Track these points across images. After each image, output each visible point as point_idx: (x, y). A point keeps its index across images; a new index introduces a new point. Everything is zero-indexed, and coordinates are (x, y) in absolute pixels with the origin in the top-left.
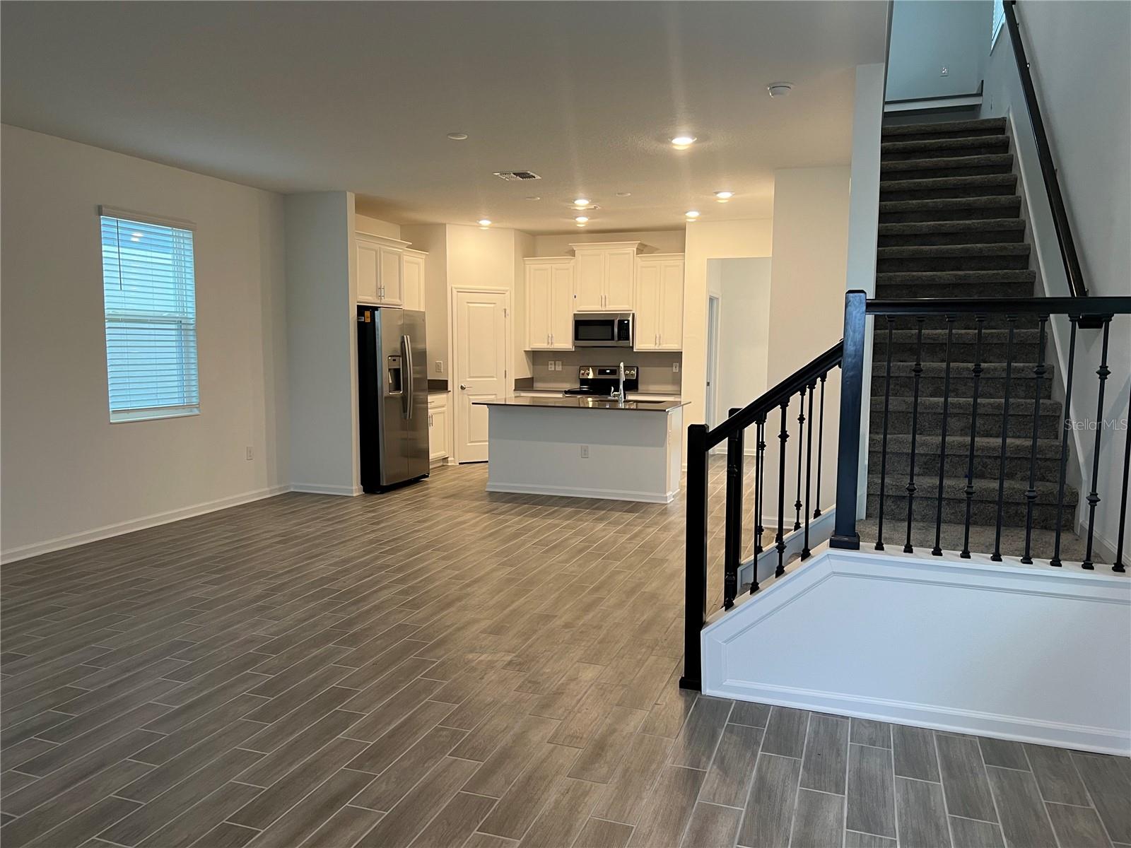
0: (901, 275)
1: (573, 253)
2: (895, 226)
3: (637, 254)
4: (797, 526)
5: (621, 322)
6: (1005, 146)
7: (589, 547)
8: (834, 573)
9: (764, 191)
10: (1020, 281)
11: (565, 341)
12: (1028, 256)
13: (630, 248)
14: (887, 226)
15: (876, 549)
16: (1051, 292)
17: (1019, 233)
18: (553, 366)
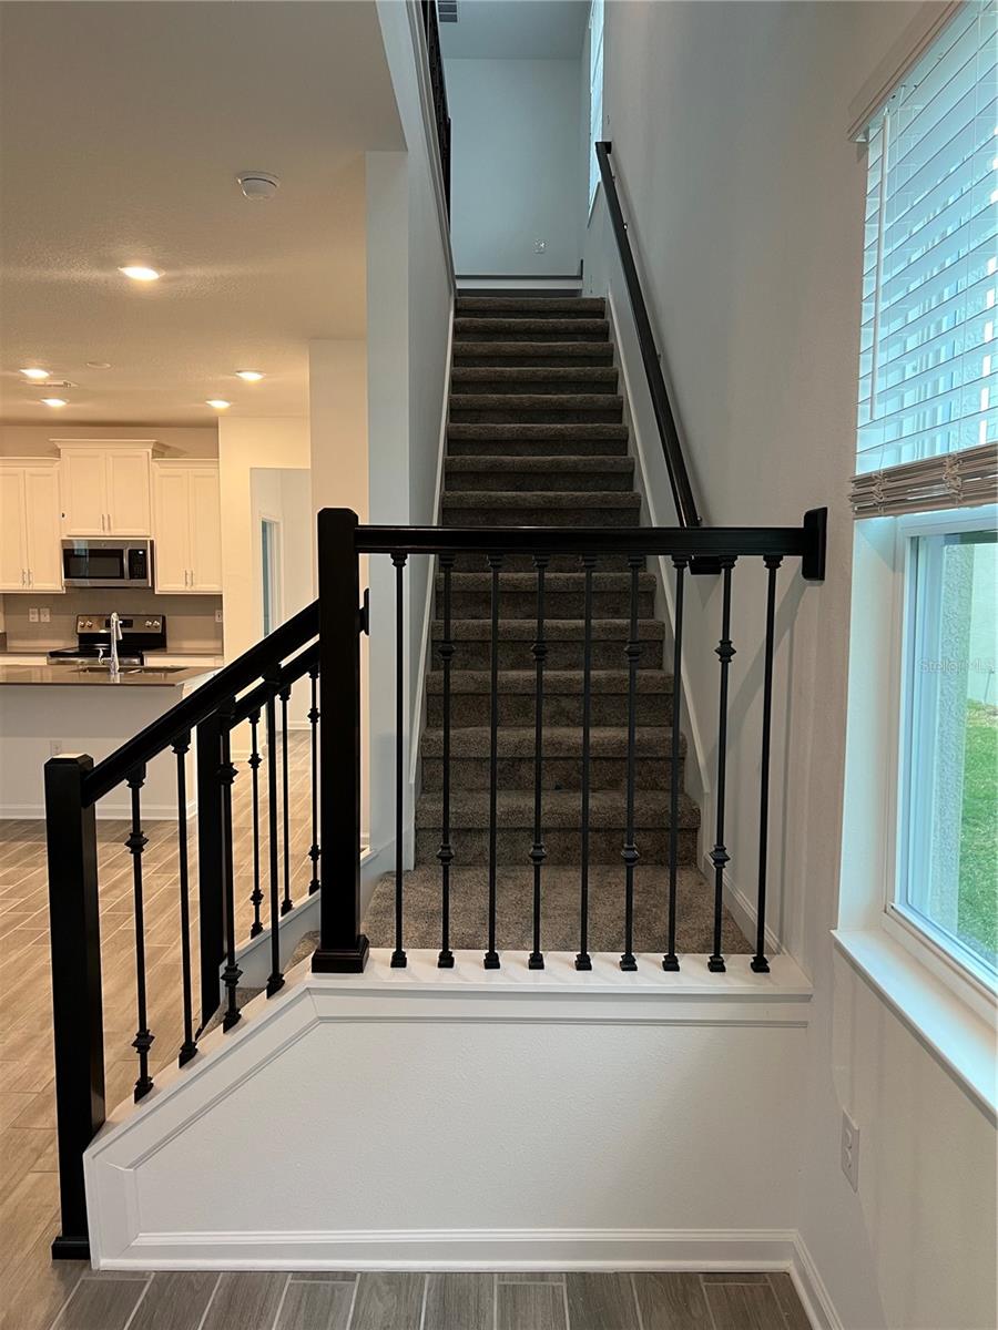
0: (474, 495)
1: (57, 453)
2: (471, 428)
3: (153, 457)
4: (257, 929)
5: (133, 553)
6: (604, 333)
7: (23, 918)
8: (320, 1018)
9: (297, 374)
10: (623, 506)
11: (52, 580)
12: (632, 473)
13: (142, 449)
14: (458, 427)
15: (394, 965)
16: (658, 521)
17: (621, 443)
18: (37, 616)
